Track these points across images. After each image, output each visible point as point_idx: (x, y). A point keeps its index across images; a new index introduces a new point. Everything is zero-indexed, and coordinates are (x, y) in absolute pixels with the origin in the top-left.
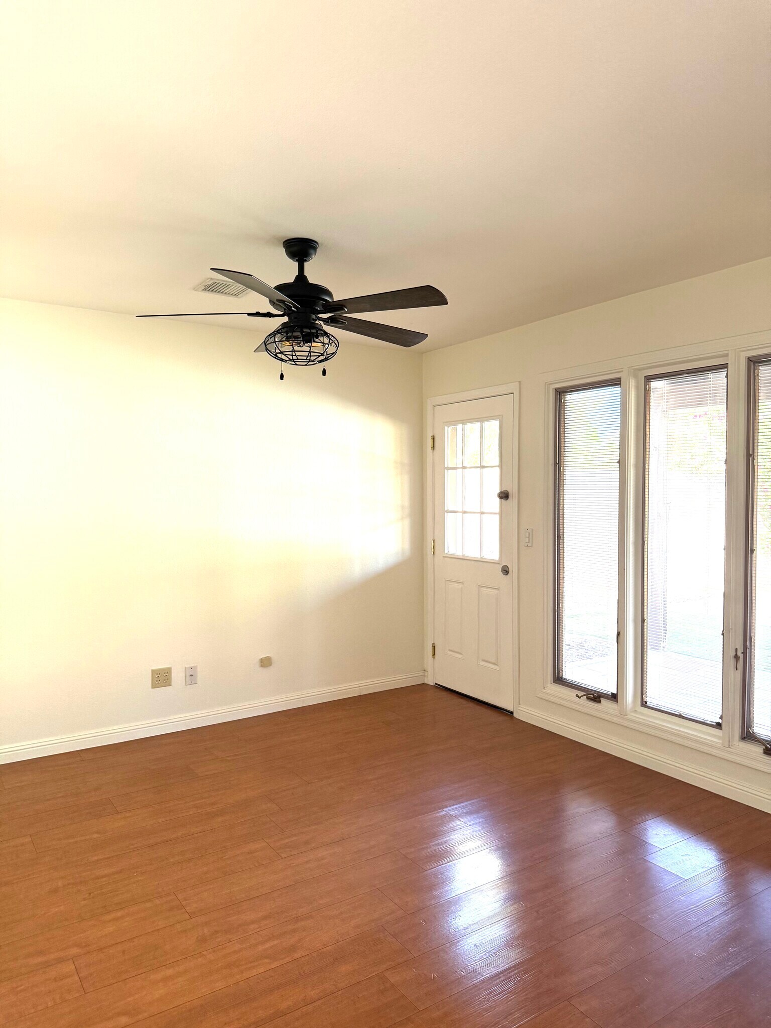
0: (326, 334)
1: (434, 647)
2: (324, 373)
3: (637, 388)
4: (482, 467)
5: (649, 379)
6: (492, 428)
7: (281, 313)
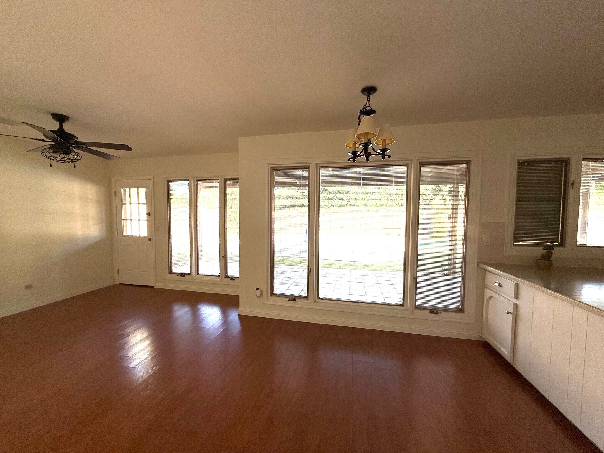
0: (74, 152)
1: (118, 270)
2: (75, 167)
3: (194, 183)
4: (139, 204)
5: (197, 181)
6: (143, 191)
7: (51, 141)
